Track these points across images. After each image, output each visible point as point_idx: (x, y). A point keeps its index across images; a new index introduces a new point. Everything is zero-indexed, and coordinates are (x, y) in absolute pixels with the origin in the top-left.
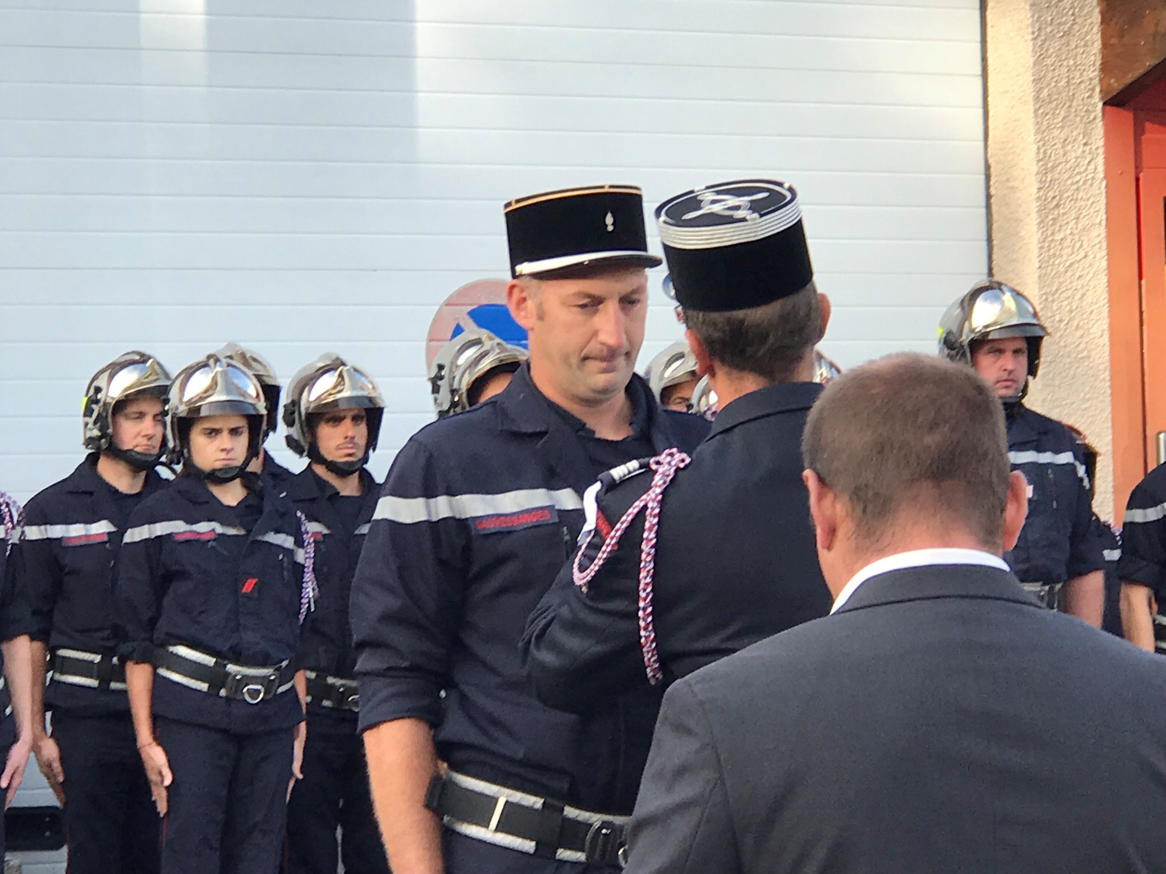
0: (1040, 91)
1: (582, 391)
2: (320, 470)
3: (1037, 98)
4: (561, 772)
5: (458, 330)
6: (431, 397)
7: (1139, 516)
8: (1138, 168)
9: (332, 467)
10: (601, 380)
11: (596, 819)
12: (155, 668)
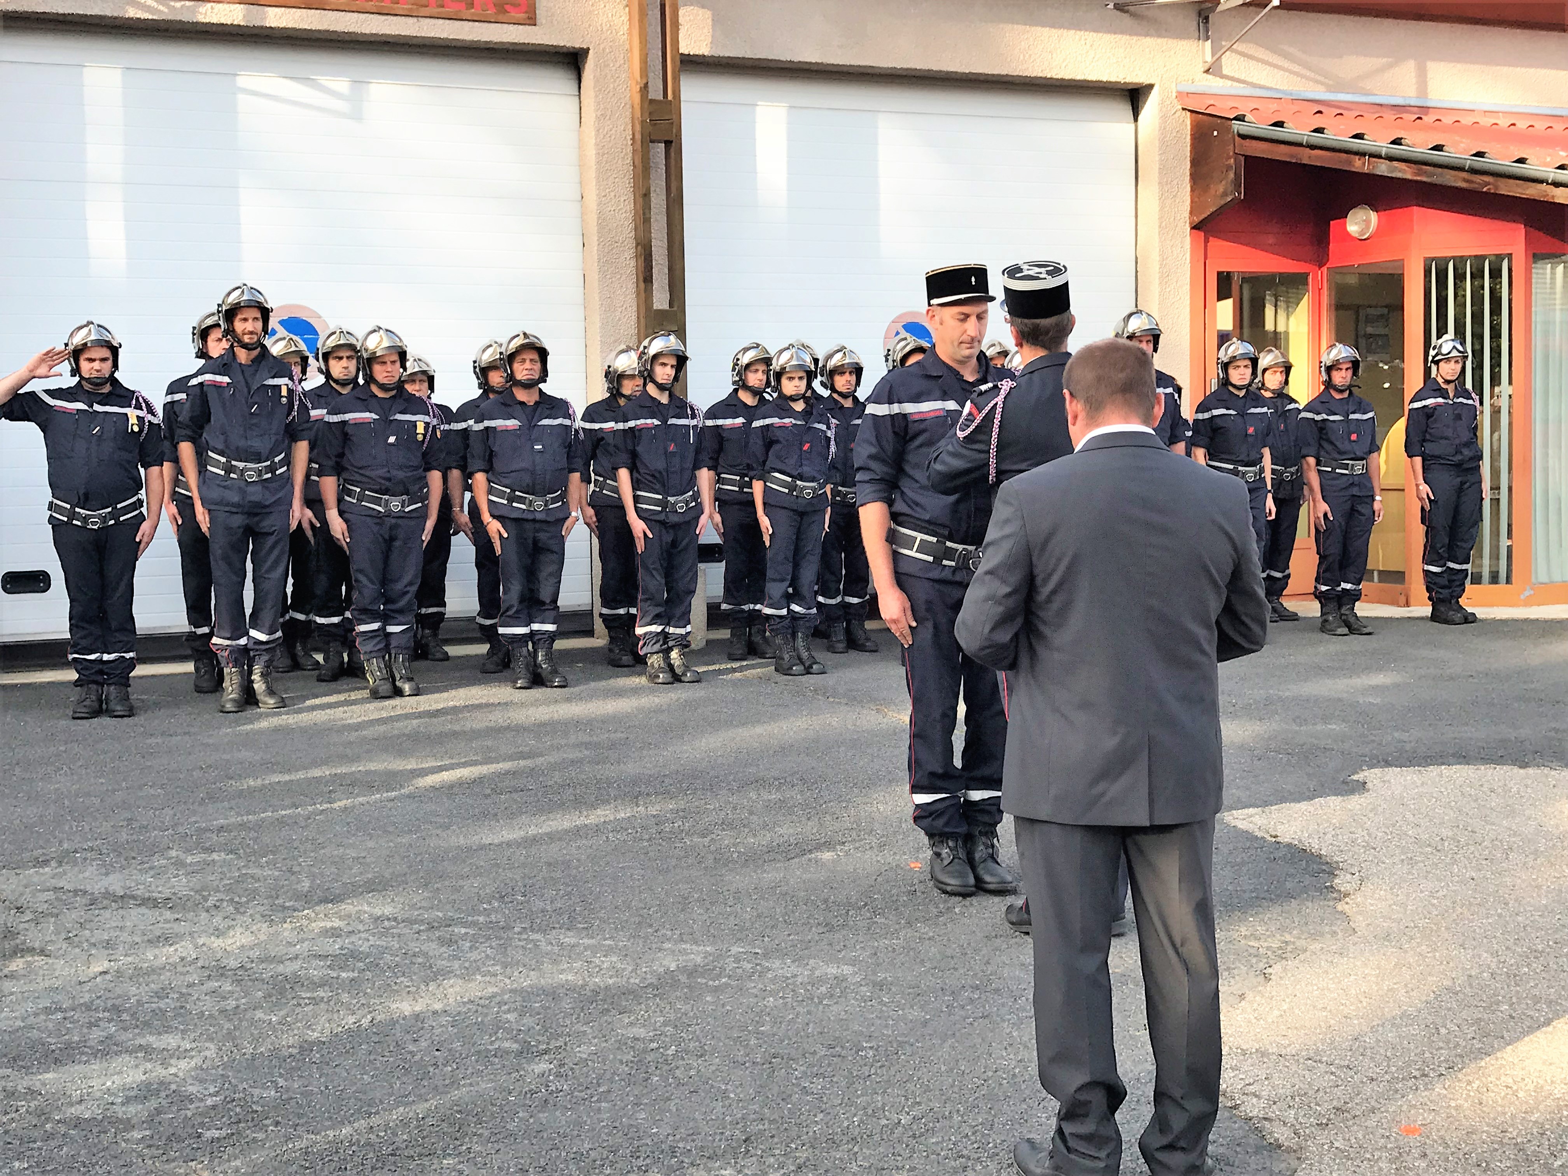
0: (1161, 223)
1: (959, 357)
2: (835, 396)
3: (1160, 227)
4: (944, 526)
5: (898, 333)
6: (885, 364)
7: (1200, 416)
8: (1206, 258)
9: (840, 394)
10: (967, 352)
11: (960, 547)
12: (765, 482)
